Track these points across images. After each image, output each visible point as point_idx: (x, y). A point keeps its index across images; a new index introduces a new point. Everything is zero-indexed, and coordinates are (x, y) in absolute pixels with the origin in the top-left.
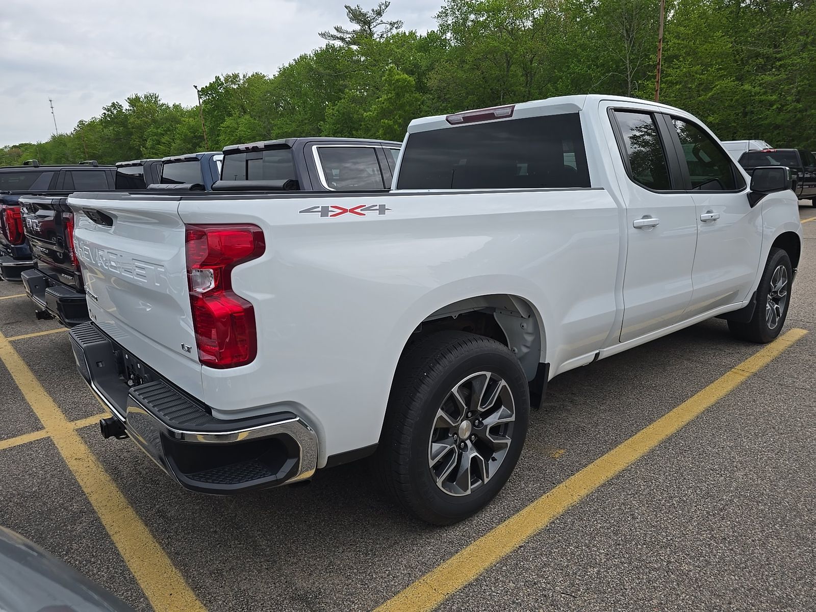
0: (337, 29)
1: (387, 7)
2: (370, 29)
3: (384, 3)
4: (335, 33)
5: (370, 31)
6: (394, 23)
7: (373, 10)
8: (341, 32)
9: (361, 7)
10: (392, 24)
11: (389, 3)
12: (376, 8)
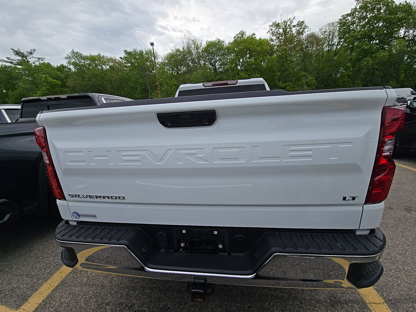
0: (8, 58)
1: (35, 51)
2: (27, 59)
3: (33, 49)
4: (7, 60)
5: (27, 60)
6: (40, 58)
7: (27, 52)
8: (9, 59)
9: (20, 49)
10: (39, 59)
11: (36, 50)
12: (29, 51)
